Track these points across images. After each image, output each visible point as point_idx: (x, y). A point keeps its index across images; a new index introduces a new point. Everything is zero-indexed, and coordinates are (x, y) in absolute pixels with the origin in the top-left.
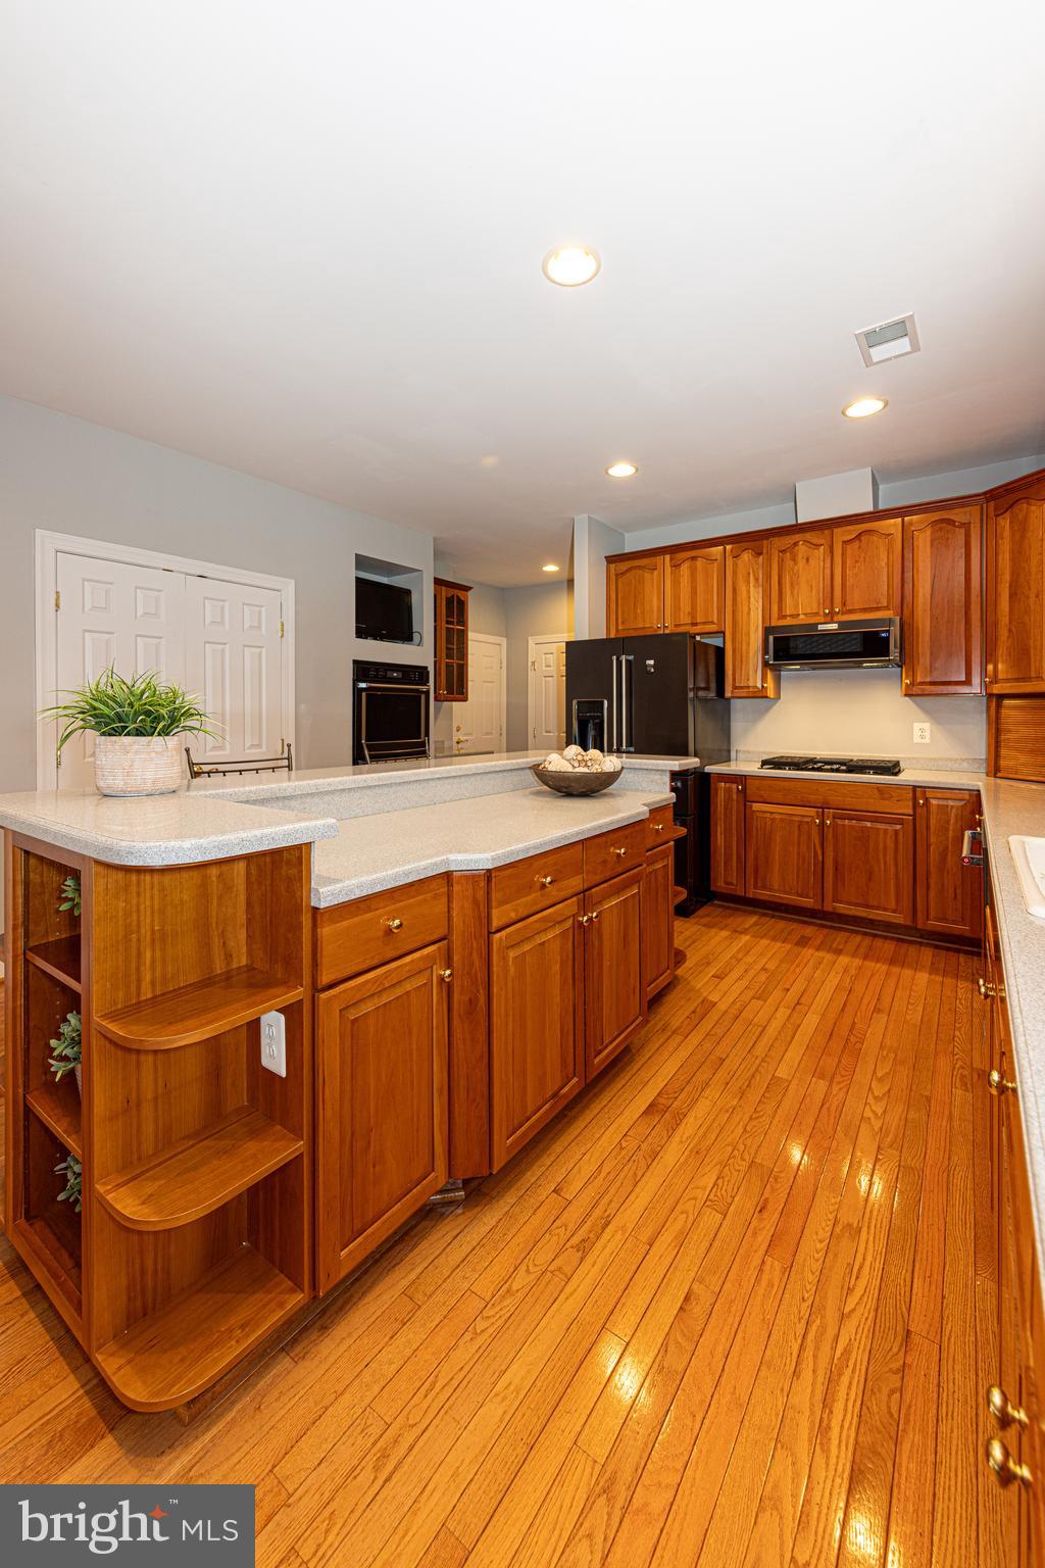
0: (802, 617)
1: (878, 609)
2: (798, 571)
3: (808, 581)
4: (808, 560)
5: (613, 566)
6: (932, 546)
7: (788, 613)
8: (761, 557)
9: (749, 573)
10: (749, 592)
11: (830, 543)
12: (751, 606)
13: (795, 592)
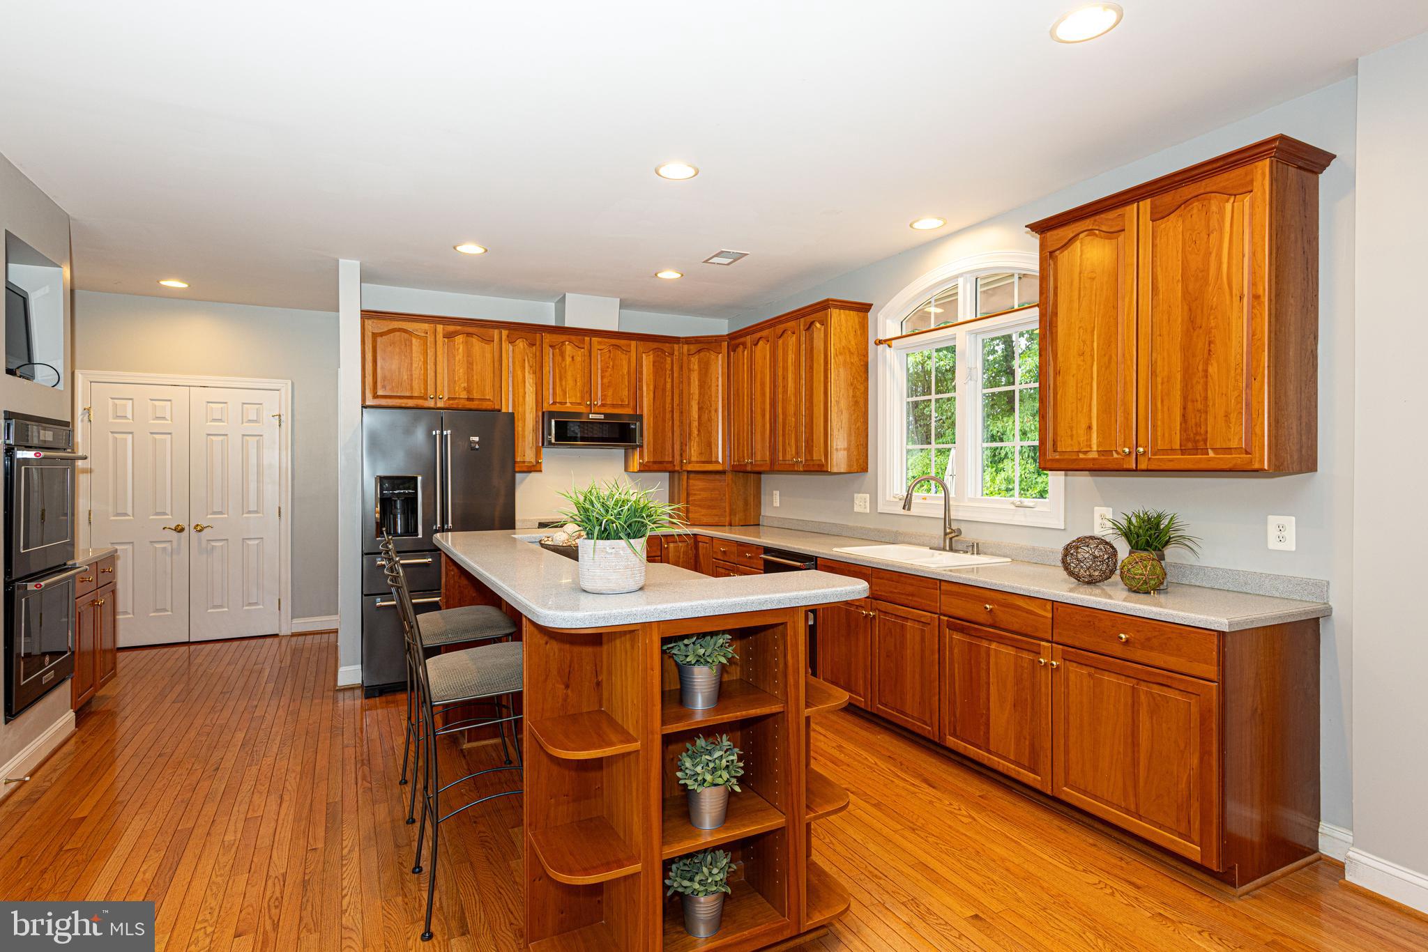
0: (568, 405)
1: (622, 406)
2: (565, 366)
3: (573, 376)
4: (573, 357)
5: (368, 323)
6: (653, 365)
7: (558, 401)
8: (534, 348)
9: (524, 360)
10: (524, 377)
11: (589, 348)
12: (526, 390)
13: (564, 383)
